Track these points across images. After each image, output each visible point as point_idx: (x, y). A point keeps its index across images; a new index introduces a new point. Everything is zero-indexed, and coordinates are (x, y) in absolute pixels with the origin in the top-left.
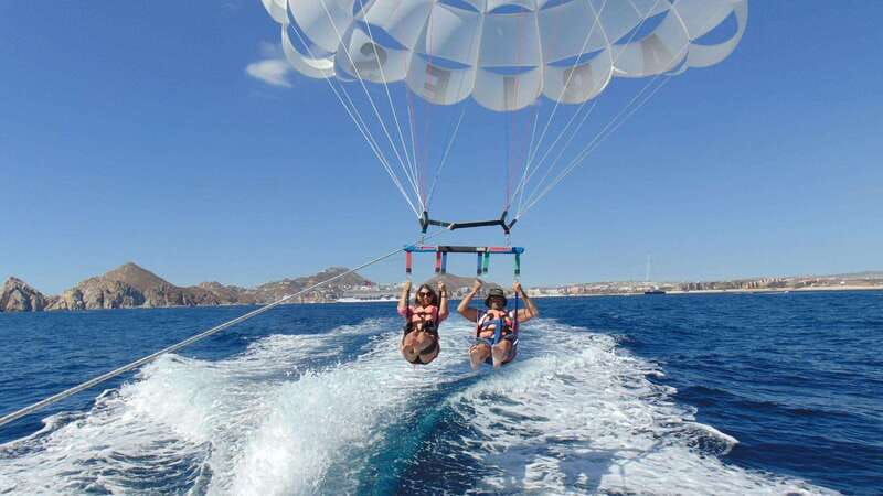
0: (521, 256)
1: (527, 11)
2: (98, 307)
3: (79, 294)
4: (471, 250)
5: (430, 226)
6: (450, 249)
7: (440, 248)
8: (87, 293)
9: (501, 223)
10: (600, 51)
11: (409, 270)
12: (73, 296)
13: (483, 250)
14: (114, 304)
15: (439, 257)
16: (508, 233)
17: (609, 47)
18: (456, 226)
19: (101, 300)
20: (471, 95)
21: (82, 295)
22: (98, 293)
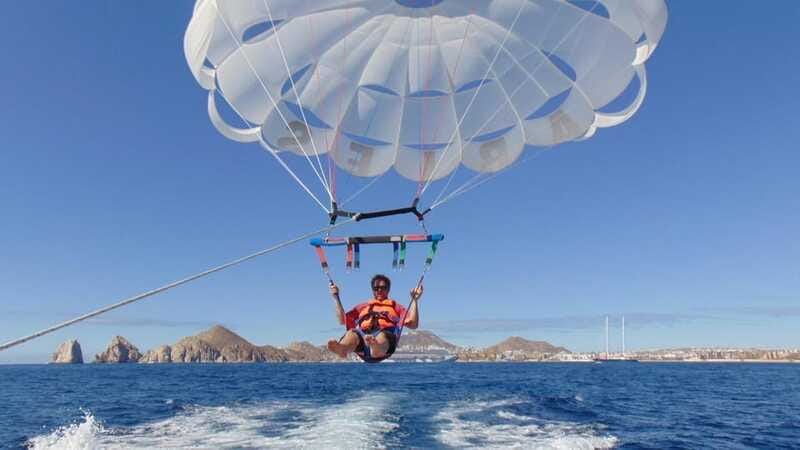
0: (438, 246)
1: (441, 94)
2: (180, 361)
3: (168, 350)
4: (385, 240)
5: (339, 217)
6: (361, 240)
7: (350, 239)
8: (174, 349)
9: (413, 210)
10: (511, 128)
11: (325, 265)
12: (164, 351)
13: (399, 239)
14: (193, 359)
15: (350, 249)
16: (421, 219)
17: (520, 121)
18: (363, 216)
19: (183, 356)
20: (392, 167)
21: (170, 350)
22: (182, 349)
